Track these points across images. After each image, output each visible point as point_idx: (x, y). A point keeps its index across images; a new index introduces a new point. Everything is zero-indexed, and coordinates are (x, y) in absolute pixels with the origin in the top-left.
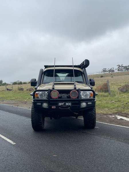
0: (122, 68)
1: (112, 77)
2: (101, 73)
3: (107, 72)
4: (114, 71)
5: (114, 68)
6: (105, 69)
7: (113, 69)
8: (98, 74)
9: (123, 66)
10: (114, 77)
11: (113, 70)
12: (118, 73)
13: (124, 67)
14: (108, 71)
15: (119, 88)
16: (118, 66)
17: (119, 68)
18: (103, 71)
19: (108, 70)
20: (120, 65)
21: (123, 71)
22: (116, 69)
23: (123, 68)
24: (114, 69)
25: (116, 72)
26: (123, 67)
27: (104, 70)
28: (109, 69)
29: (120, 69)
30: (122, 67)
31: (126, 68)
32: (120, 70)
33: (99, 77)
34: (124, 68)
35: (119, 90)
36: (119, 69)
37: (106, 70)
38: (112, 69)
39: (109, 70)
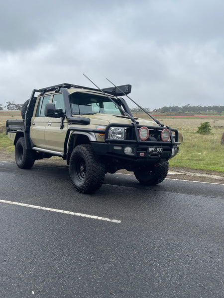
7: (1, 107)
12: (8, 112)
13: (16, 105)
16: (8, 103)
20: (11, 102)
21: (15, 110)
22: (5, 107)
24: (3, 107)
25: (5, 110)
29: (11, 107)
30: (13, 104)
31: (19, 107)
34: (16, 107)
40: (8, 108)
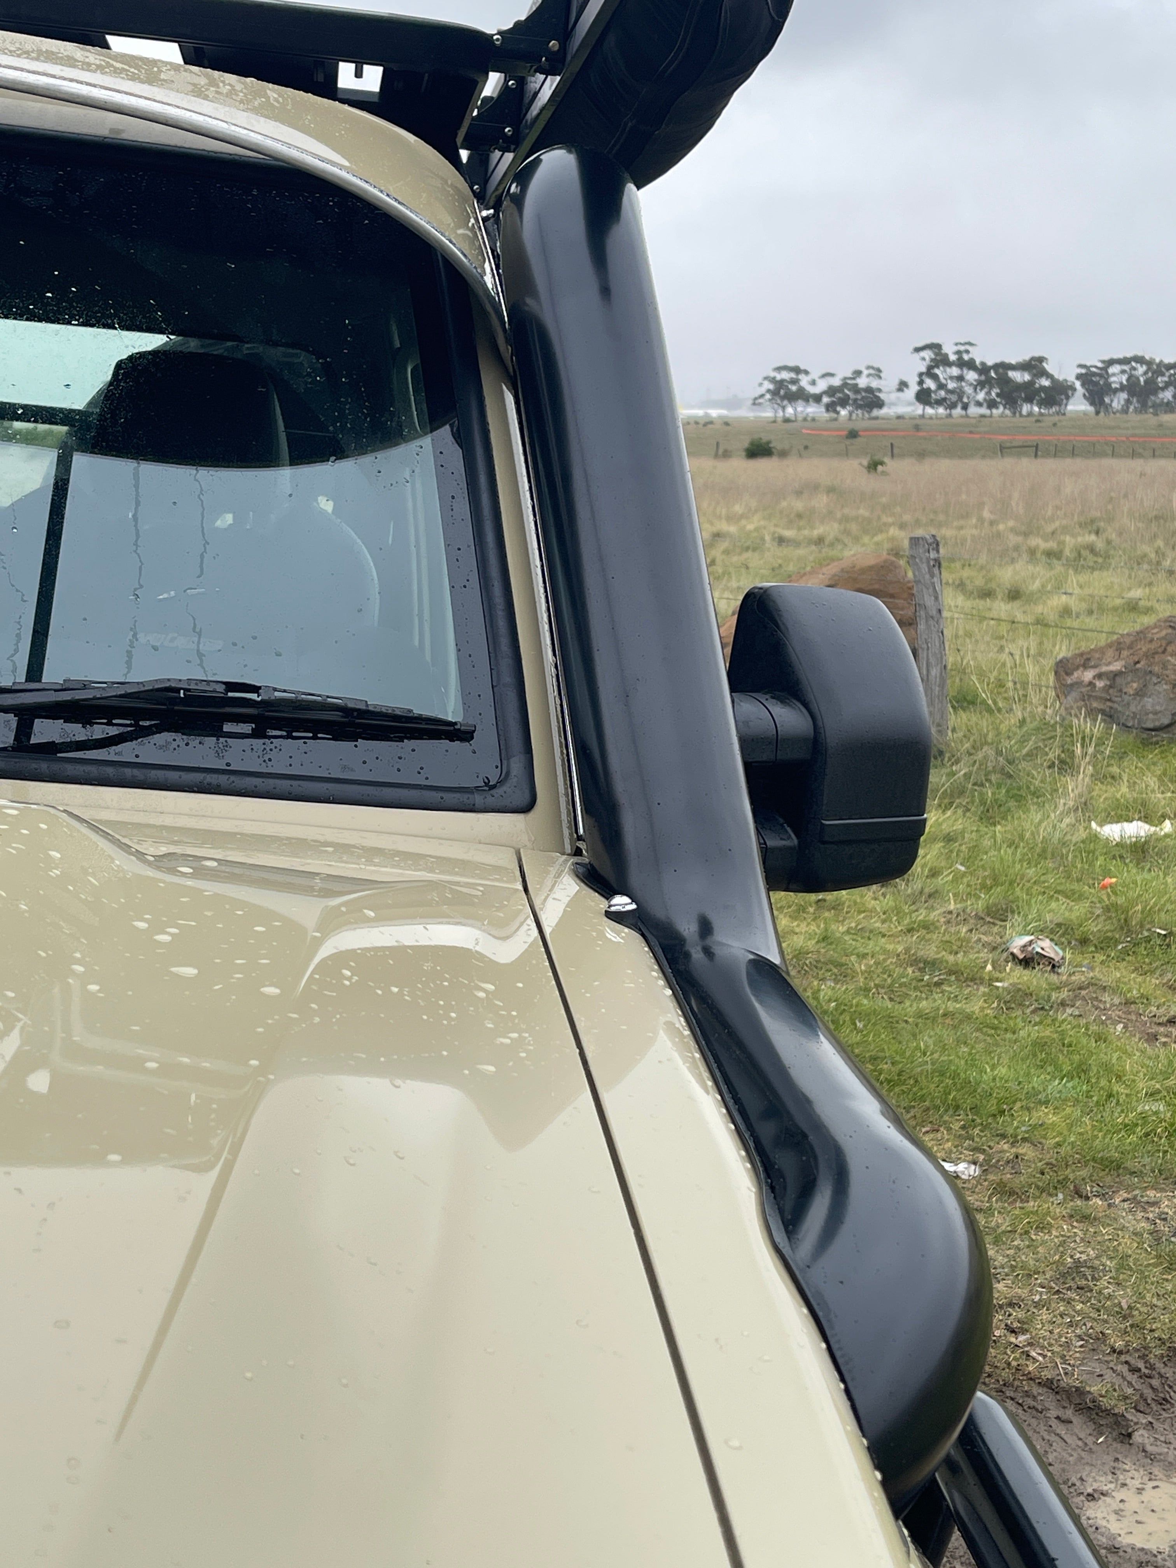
0: (960, 378)
1: (873, 466)
2: (746, 413)
3: (812, 410)
4: (880, 404)
5: (878, 373)
6: (797, 370)
7: (874, 384)
8: (714, 413)
9: (979, 356)
10: (891, 465)
11: (869, 390)
12: (917, 425)
13: (984, 370)
14: (817, 398)
15: (1063, 668)
16: (928, 354)
17: (930, 373)
18: (775, 393)
19: (821, 386)
20: (949, 350)
21: (973, 410)
22: (903, 385)
23: (972, 376)
24: (886, 386)
25: (899, 417)
26: (970, 365)
27: (780, 384)
28: (836, 382)
29: (941, 386)
30: (961, 363)
31: (1004, 382)
32: (940, 402)
33: (726, 455)
34: (981, 384)
35: (1063, 689)
36: (930, 384)
37: (804, 381)
38: (862, 382)
39: (831, 391)
40: (923, 397)
